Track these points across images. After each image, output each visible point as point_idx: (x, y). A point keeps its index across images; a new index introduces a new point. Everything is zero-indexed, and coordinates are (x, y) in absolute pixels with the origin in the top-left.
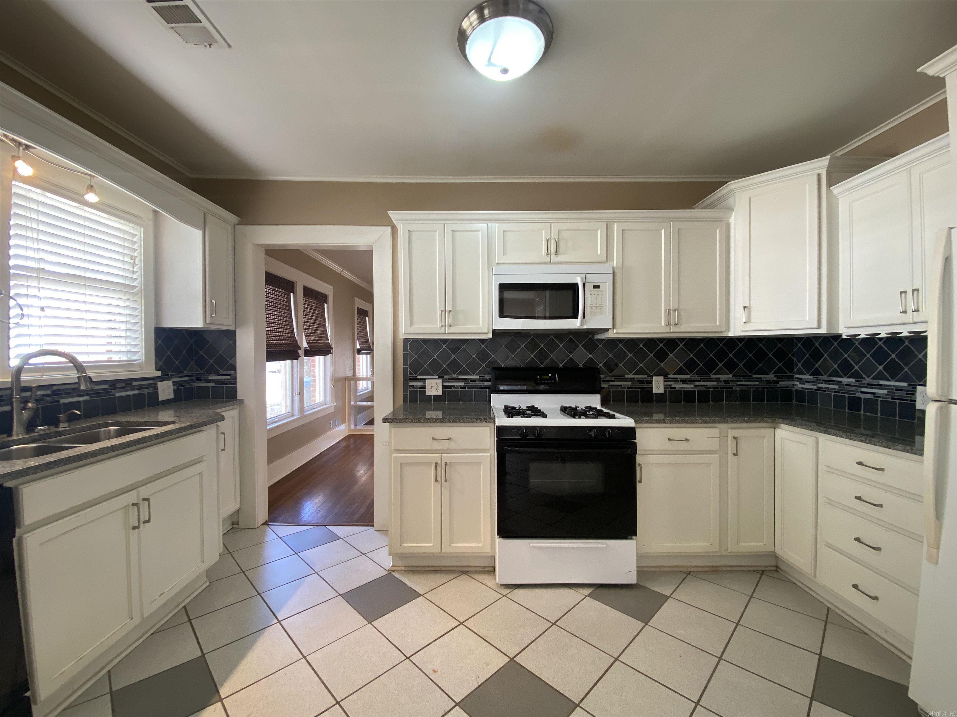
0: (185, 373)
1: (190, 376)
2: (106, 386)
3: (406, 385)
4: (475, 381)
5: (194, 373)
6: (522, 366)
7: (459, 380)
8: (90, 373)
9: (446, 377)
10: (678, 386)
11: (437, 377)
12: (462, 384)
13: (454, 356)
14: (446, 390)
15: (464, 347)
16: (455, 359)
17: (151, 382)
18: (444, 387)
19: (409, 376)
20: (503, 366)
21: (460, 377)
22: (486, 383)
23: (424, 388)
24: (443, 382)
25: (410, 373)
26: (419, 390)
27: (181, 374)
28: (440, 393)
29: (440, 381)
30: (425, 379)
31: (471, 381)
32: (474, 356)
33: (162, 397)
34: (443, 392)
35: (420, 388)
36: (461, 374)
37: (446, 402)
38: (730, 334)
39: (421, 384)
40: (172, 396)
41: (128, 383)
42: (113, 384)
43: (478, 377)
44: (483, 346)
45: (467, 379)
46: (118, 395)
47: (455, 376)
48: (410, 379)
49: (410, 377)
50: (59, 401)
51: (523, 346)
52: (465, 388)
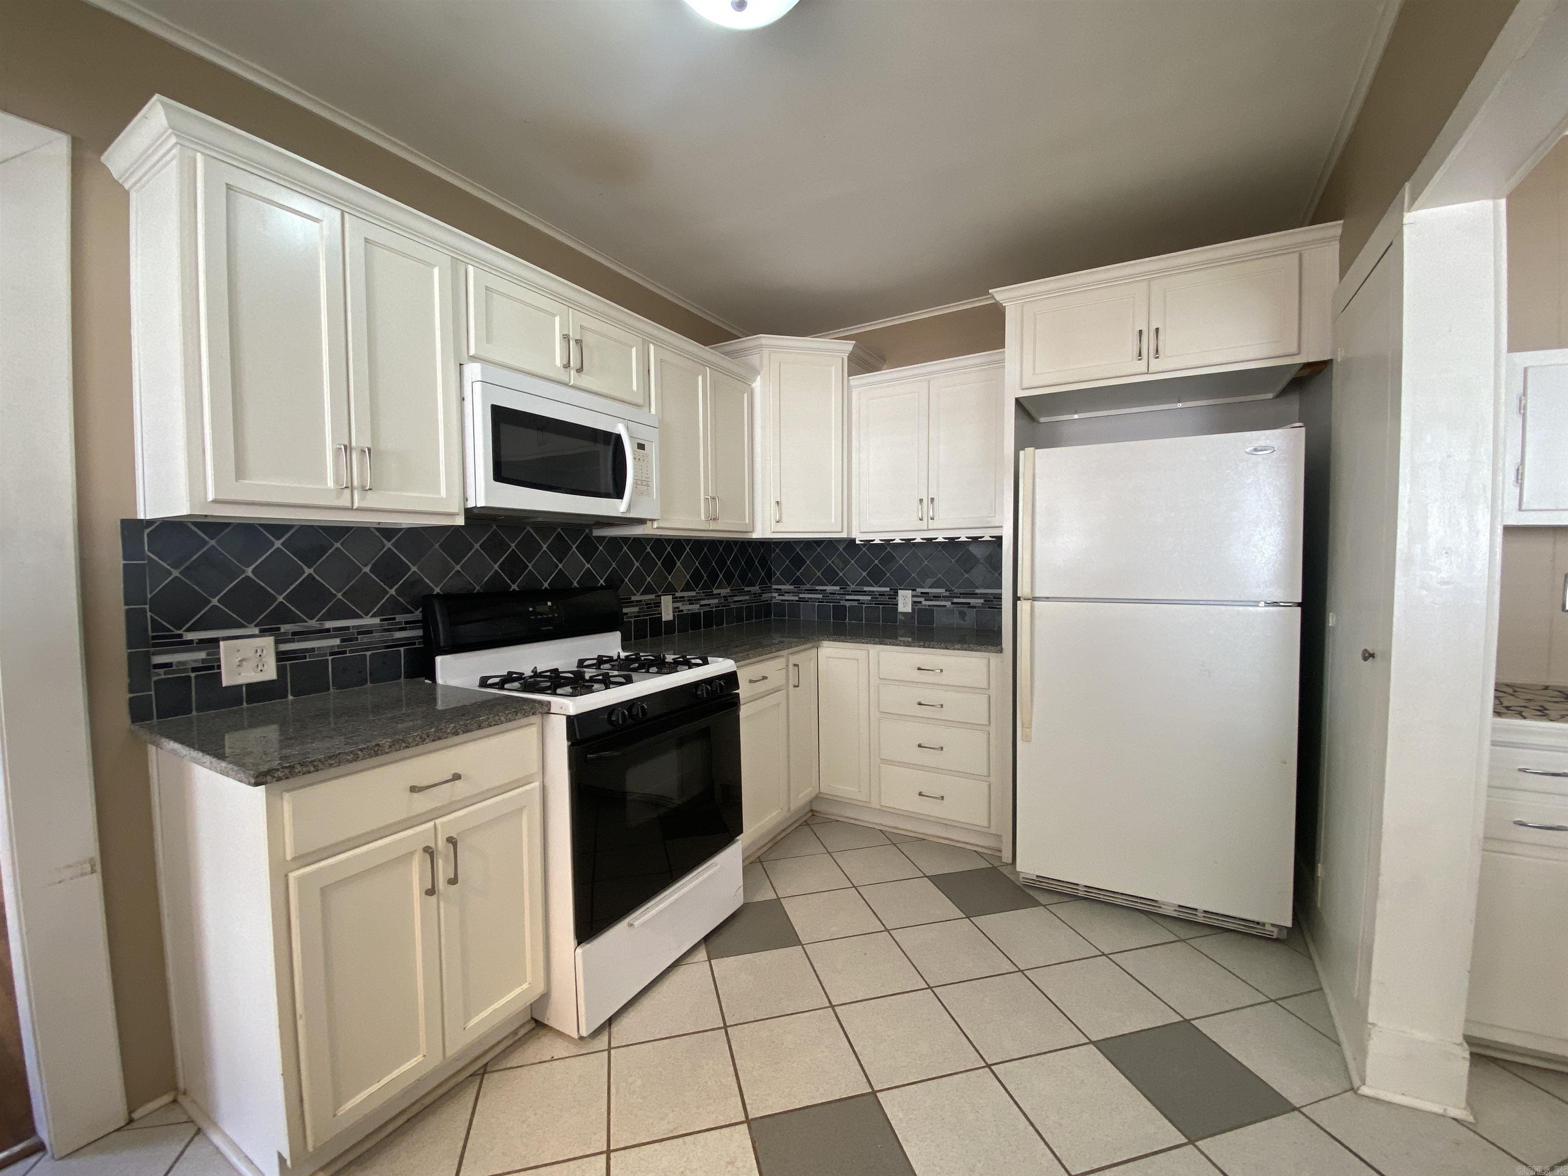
3: (139, 667)
4: (370, 632)
6: (478, 588)
7: (325, 633)
9: (284, 628)
10: (686, 608)
11: (256, 631)
12: (337, 642)
13: (308, 571)
14: (288, 662)
15: (338, 545)
16: (314, 578)
18: (281, 657)
19: (154, 636)
20: (437, 590)
21: (329, 625)
22: (398, 635)
23: (211, 669)
24: (277, 642)
25: (156, 626)
26: (193, 675)
28: (270, 673)
29: (268, 642)
30: (215, 641)
31: (359, 633)
32: (367, 569)
34: (280, 670)
35: (194, 670)
36: (330, 616)
37: (290, 697)
38: (756, 535)
39: (202, 655)
43: (377, 620)
44: (389, 545)
45: (348, 628)
47: (313, 624)
48: (154, 645)
49: (154, 638)
51: (477, 546)
52: (345, 652)
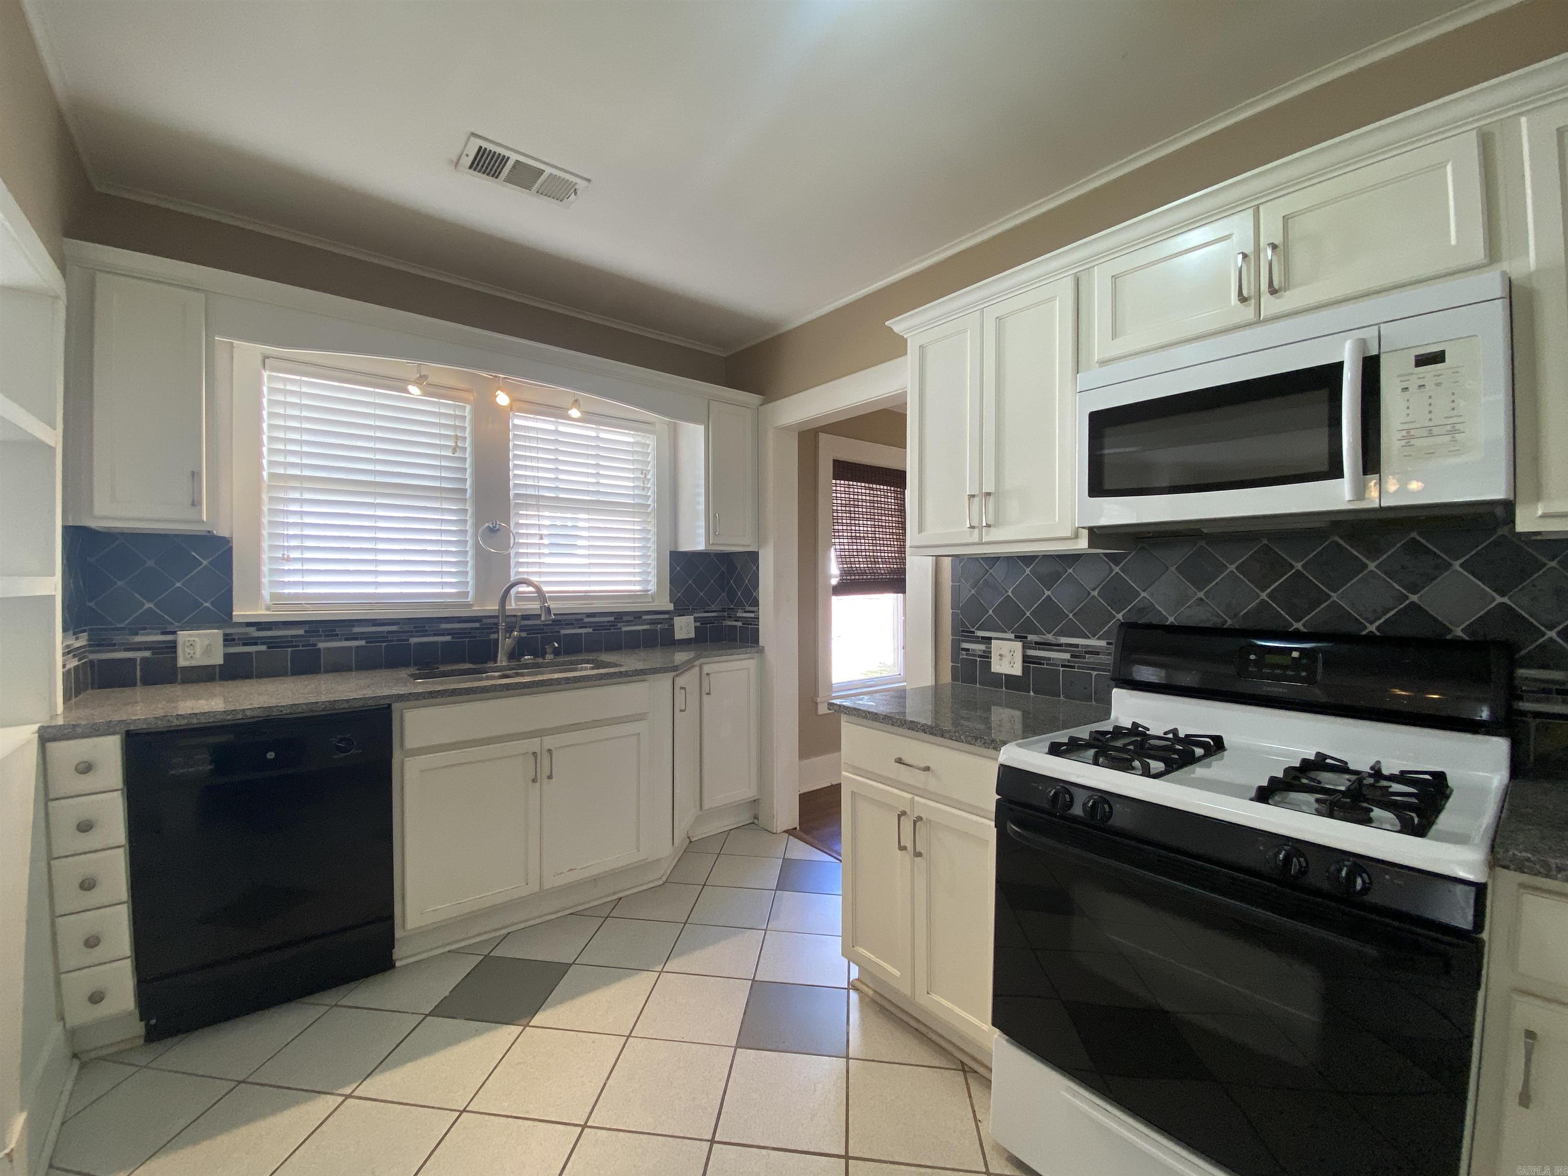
0: (713, 607)
1: (720, 611)
2: (612, 619)
3: (956, 649)
4: (1098, 653)
5: (725, 608)
7: (1058, 647)
8: (552, 605)
9: (1031, 637)
11: (1012, 636)
12: (1067, 656)
13: (1047, 593)
14: (1032, 665)
15: (1070, 571)
16: (1051, 599)
17: (667, 616)
18: (1026, 659)
19: (963, 632)
20: (1171, 620)
21: (1064, 640)
23: (987, 655)
24: (1024, 648)
25: (963, 623)
26: (978, 659)
27: (707, 608)
29: (1019, 645)
30: (990, 639)
31: (1086, 652)
32: (1095, 593)
33: (678, 636)
34: (1025, 669)
35: (980, 656)
36: (1062, 633)
37: (1032, 693)
39: (982, 647)
40: (692, 635)
41: (637, 616)
42: (619, 616)
43: (1103, 643)
44: (1117, 569)
45: (1077, 646)
46: (625, 629)
47: (1050, 637)
48: (963, 636)
50: (559, 632)
51: (1232, 568)
52: (1073, 667)
